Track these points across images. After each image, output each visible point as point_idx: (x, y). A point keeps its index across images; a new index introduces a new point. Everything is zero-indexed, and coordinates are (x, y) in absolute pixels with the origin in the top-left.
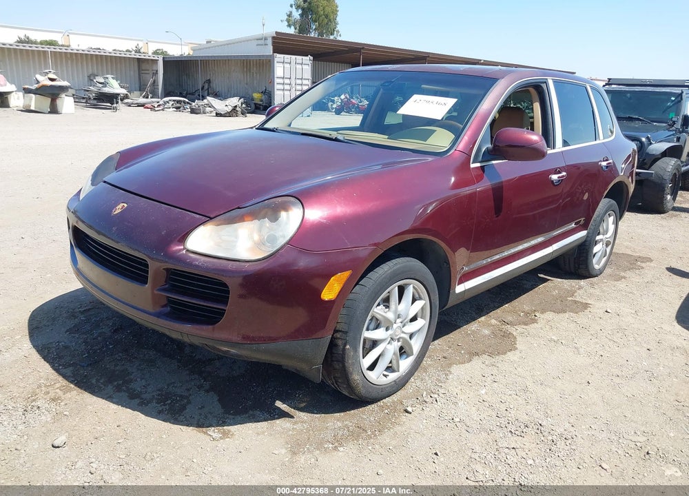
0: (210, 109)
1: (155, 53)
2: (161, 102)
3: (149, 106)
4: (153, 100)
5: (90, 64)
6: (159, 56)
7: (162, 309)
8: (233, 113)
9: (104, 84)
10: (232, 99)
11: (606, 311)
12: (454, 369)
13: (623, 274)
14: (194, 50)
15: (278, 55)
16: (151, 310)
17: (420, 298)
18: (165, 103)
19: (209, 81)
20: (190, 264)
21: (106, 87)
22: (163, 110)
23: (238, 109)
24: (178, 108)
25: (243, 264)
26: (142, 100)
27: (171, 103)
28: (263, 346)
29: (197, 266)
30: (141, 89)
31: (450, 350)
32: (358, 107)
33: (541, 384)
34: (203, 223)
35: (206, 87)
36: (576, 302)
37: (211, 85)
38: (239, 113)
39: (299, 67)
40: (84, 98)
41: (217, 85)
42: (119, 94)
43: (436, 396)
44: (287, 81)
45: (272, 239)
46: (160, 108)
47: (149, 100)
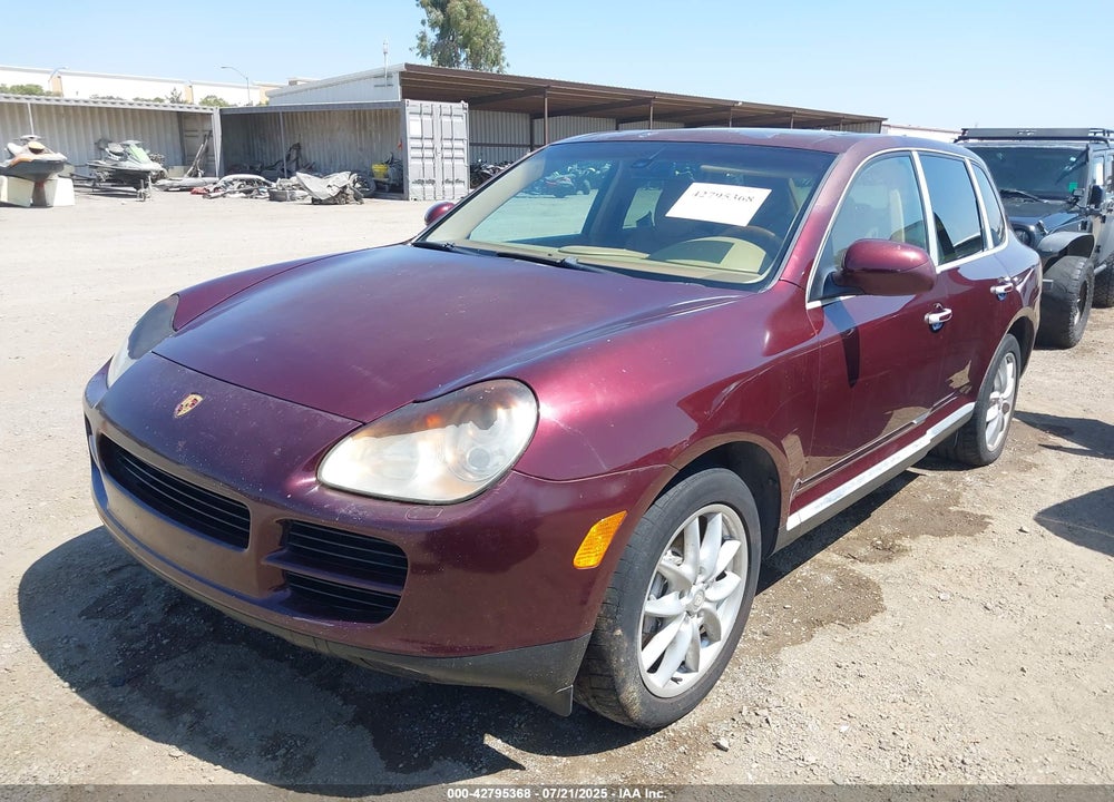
0: (302, 192)
1: (205, 102)
2: (220, 184)
3: (200, 189)
4: (206, 179)
5: (98, 123)
6: (214, 108)
7: (275, 593)
8: (340, 198)
9: (124, 156)
10: (338, 175)
11: (1021, 530)
12: (787, 654)
13: (1029, 459)
14: (271, 97)
15: (411, 102)
16: (255, 596)
17: (731, 537)
18: (227, 184)
19: (298, 147)
20: (331, 513)
21: (126, 159)
22: (223, 196)
23: (348, 191)
24: (248, 192)
25: (432, 509)
26: (187, 181)
27: (237, 184)
28: (470, 661)
29: (344, 517)
30: (186, 160)
31: (773, 618)
32: (545, 184)
33: (943, 678)
34: (351, 432)
35: (294, 156)
36: (965, 514)
37: (302, 151)
38: (351, 197)
39: (446, 120)
40: (89, 180)
41: (312, 152)
42: (148, 172)
43: (765, 712)
44: (428, 144)
45: (480, 459)
46: (219, 194)
47: (200, 180)
